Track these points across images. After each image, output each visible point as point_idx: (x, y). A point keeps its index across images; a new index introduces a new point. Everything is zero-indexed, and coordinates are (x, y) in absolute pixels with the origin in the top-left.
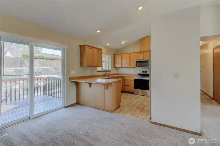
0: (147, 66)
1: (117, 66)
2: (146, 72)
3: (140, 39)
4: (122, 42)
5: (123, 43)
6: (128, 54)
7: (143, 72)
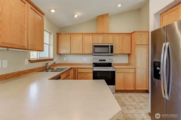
0: (109, 53)
1: (62, 51)
2: (104, 60)
3: (98, 16)
4: (75, 14)
5: (76, 16)
6: (82, 35)
7: (100, 60)
